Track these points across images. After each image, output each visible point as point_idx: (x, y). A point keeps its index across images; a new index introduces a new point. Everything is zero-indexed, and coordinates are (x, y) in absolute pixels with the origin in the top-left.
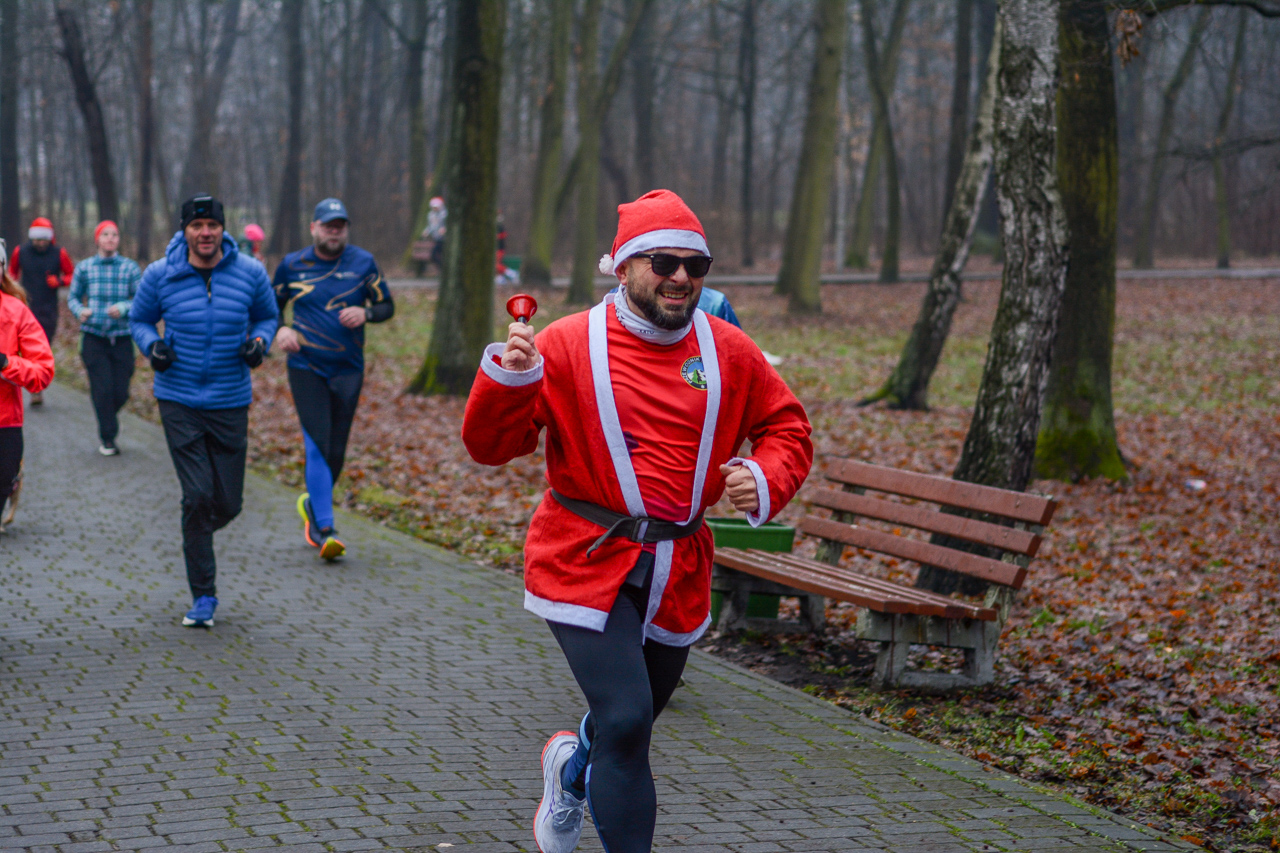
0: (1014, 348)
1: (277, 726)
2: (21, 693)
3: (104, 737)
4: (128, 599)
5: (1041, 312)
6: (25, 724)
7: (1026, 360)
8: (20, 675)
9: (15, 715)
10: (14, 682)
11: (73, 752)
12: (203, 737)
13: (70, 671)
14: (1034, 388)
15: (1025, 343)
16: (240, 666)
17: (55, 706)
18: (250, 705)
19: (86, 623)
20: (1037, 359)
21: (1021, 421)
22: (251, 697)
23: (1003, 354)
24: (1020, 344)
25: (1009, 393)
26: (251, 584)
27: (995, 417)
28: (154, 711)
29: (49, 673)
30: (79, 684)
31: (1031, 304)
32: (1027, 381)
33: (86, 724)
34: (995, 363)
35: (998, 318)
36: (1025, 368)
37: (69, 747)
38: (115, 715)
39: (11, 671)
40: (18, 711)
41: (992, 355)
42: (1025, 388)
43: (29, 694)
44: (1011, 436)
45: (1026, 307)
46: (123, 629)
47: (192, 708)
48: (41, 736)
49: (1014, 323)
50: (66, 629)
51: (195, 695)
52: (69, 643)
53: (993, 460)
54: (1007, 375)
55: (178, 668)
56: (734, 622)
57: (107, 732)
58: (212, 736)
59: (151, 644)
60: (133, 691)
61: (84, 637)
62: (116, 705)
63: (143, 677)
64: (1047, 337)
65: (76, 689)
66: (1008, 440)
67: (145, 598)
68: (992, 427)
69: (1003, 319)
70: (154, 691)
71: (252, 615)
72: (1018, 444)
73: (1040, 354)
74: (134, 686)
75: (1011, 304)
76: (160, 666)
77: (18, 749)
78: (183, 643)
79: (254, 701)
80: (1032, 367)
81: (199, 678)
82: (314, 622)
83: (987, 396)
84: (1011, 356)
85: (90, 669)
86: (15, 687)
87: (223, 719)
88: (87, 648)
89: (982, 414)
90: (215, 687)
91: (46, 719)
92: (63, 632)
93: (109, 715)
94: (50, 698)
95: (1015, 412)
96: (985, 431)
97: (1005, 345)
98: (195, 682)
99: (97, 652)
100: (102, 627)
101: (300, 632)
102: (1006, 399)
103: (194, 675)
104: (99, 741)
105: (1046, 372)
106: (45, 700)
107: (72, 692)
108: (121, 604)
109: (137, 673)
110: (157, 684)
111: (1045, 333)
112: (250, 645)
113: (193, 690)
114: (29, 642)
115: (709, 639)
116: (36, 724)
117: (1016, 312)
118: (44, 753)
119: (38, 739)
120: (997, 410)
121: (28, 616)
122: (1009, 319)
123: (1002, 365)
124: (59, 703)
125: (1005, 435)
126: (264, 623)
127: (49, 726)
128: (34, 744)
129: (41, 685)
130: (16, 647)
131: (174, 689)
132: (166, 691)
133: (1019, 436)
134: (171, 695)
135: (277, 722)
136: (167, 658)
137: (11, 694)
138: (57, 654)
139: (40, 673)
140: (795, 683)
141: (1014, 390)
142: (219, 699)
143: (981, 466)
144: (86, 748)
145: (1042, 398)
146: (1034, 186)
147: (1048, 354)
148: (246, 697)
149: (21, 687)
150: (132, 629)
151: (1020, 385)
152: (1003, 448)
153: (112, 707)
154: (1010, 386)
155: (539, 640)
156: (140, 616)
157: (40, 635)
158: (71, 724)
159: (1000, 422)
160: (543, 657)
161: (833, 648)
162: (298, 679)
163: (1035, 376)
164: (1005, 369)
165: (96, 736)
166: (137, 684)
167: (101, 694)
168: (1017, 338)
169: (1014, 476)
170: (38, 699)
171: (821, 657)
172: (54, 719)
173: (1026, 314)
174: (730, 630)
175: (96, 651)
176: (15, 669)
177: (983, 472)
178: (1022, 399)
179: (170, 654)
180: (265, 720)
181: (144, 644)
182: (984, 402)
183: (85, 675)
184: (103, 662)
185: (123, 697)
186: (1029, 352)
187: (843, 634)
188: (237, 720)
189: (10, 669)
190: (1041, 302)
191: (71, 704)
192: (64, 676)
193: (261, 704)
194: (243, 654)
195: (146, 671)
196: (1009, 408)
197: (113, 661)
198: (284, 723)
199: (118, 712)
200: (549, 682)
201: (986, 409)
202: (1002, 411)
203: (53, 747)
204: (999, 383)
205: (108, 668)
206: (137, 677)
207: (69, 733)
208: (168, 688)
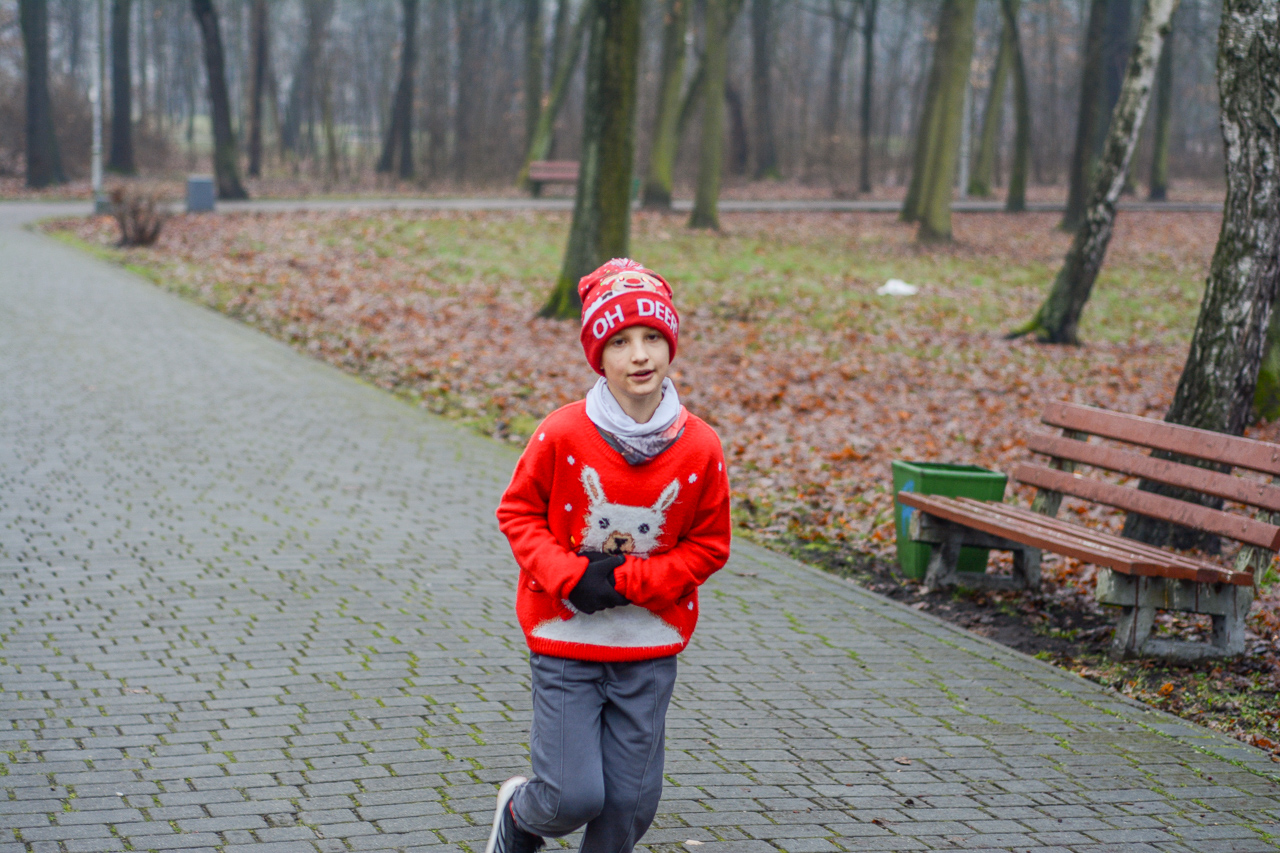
0: (1236, 284)
1: (476, 690)
2: (189, 644)
3: (286, 699)
4: (289, 537)
5: (1267, 246)
6: (197, 680)
7: (1249, 298)
8: (184, 622)
9: (185, 669)
10: (180, 630)
11: (255, 715)
12: (397, 701)
13: (237, 619)
14: (1256, 328)
15: (1249, 279)
16: (423, 617)
17: (227, 659)
18: (442, 664)
19: (247, 563)
20: (1260, 297)
21: (1241, 363)
22: (442, 654)
23: (1223, 291)
24: (1243, 280)
25: (1229, 332)
26: (416, 522)
27: (1213, 358)
28: (338, 668)
29: (215, 620)
30: (250, 635)
31: (1256, 237)
32: (1249, 321)
33: (264, 682)
34: (1214, 300)
35: (1219, 251)
36: (1247, 306)
37: (250, 709)
38: (295, 673)
39: (174, 616)
40: (187, 664)
41: (1211, 292)
42: (1247, 328)
43: (197, 644)
44: (1230, 379)
45: (1250, 240)
46: (289, 571)
47: (378, 666)
48: (217, 694)
49: (1236, 257)
50: (227, 570)
51: (380, 650)
52: (233, 586)
53: (1209, 404)
54: (1227, 314)
55: (356, 618)
56: (944, 576)
57: (289, 692)
58: (405, 700)
59: (321, 589)
60: (310, 644)
61: (248, 579)
62: (294, 660)
63: (319, 627)
64: (1272, 273)
65: (248, 640)
66: (1227, 384)
67: (307, 535)
68: (1210, 369)
69: (1225, 252)
70: (333, 644)
71: (424, 558)
72: (1237, 388)
73: (1264, 291)
74: (310, 638)
75: (1235, 236)
76: (336, 615)
77: (193, 710)
78: (357, 589)
79: (445, 659)
80: (1254, 305)
81: (381, 631)
82: (491, 567)
83: (1203, 335)
84: (1232, 293)
85: (260, 617)
86: (181, 636)
87: (415, 680)
88: (253, 592)
89: (1198, 355)
90: (399, 642)
91: (220, 675)
92: (224, 573)
93: (289, 672)
94: (221, 650)
95: (1235, 354)
96: (1202, 373)
97: (1225, 281)
98: (377, 635)
99: (266, 598)
100: (266, 568)
101: (479, 578)
102: (1226, 339)
103: (374, 627)
104: (282, 703)
105: (1269, 312)
106: (215, 652)
107: (243, 643)
108: (282, 542)
109: (312, 623)
110: (336, 636)
111: (1270, 268)
112: (428, 592)
113: (377, 643)
114: (189, 583)
115: (916, 594)
116: (210, 681)
117: (1239, 245)
118: (223, 715)
119: (214, 699)
120: (1215, 351)
121: (185, 554)
122: (1231, 253)
123: (1223, 301)
124: (232, 657)
125: (1223, 377)
126: (439, 567)
127: (224, 683)
128: (210, 704)
129: (209, 635)
130: (176, 589)
131: (354, 642)
132: (347, 645)
133: (1239, 380)
134: (352, 649)
135: (475, 685)
136: (341, 605)
137: (177, 644)
138: (222, 598)
139: (206, 621)
140: (1019, 647)
141: (1235, 329)
142: (406, 656)
143: (1197, 411)
144: (269, 711)
145: (1263, 338)
146: (1263, 109)
147: (1272, 292)
148: (436, 654)
149: (187, 636)
150: (298, 571)
151: (1241, 324)
152: (1221, 392)
153: (291, 663)
154: (1230, 325)
155: (738, 593)
156: (305, 556)
157: (200, 576)
158: (247, 682)
159: (1218, 364)
160: (748, 613)
161: (1054, 608)
162: (487, 634)
163: (1258, 315)
164: (1226, 306)
165: (278, 697)
166: (314, 635)
167: (277, 647)
168: (1240, 274)
169: (1231, 423)
170: (208, 651)
171: (1044, 618)
172: (228, 675)
173: (1250, 248)
174: (940, 585)
175: (263, 596)
176: (178, 614)
177: (1198, 417)
178: (1243, 340)
179: (345, 601)
180: (461, 682)
181: (315, 590)
182: (1201, 342)
183: (255, 624)
184: (275, 610)
185: (300, 651)
186: (1252, 289)
187: (1060, 592)
188: (430, 681)
189: (172, 614)
190: (1267, 235)
191: (245, 657)
192: (232, 624)
193: (453, 663)
194: (424, 604)
195: (321, 621)
196: (1229, 349)
197: (283, 608)
198: (483, 686)
199: (298, 668)
200: (761, 643)
201: (1203, 349)
202: (1221, 352)
203: (233, 709)
204: (1218, 322)
205: (279, 616)
206: (312, 627)
207: (246, 692)
208: (348, 641)
